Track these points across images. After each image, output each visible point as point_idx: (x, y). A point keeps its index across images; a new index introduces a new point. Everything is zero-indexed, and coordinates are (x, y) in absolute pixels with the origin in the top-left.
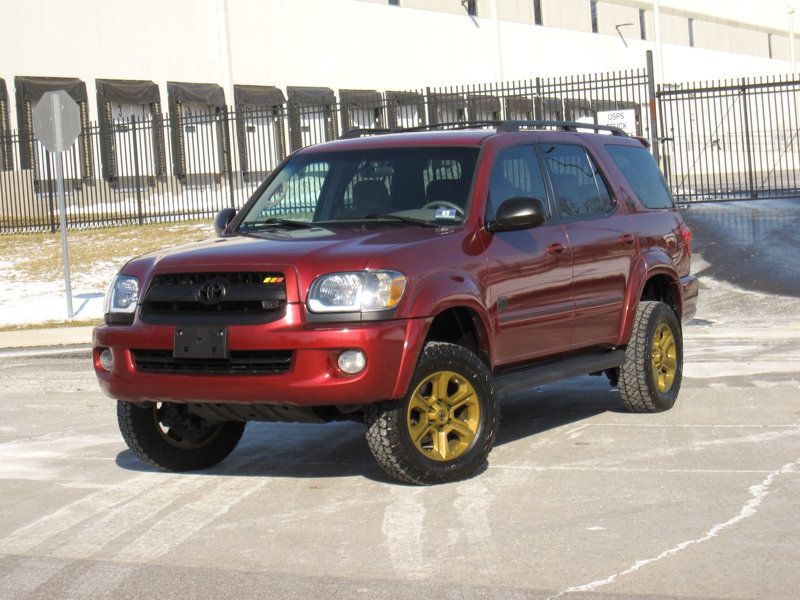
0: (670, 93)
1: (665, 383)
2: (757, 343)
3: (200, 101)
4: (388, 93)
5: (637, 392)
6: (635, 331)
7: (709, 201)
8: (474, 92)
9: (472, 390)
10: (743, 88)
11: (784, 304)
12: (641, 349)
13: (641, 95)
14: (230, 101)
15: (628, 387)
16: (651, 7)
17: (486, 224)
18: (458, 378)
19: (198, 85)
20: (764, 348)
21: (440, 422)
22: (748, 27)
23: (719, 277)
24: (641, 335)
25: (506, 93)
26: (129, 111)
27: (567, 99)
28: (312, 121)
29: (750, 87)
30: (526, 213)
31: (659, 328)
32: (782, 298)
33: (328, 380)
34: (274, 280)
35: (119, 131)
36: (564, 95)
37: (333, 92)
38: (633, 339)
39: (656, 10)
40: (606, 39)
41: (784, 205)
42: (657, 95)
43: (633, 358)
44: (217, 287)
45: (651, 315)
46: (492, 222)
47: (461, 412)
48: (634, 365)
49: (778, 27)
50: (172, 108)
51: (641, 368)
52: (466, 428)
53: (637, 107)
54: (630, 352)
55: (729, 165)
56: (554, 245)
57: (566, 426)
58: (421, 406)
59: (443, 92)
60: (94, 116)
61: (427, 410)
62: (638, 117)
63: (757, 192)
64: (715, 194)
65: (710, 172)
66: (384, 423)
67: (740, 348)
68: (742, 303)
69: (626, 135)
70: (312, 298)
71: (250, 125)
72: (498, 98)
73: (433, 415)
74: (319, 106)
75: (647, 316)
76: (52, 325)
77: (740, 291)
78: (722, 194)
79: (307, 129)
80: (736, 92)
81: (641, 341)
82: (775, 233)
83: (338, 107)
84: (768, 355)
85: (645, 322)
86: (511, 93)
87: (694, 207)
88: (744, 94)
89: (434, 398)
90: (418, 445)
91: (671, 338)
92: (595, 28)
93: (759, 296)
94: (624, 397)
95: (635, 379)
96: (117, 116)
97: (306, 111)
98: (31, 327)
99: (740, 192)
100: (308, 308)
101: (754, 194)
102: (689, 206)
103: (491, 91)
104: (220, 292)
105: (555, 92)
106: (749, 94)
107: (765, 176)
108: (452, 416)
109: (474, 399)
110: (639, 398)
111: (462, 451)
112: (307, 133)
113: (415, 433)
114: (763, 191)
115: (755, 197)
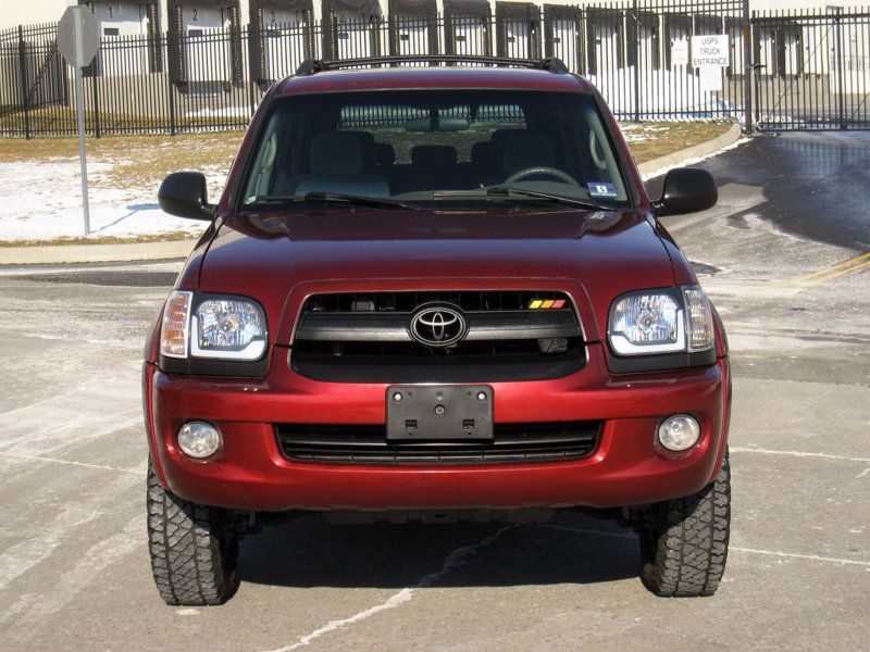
0: (764, 19)
3: (353, 10)
4: (545, 6)
7: (800, 130)
8: (645, 8)
10: (837, 17)
14: (384, 12)
25: (666, 10)
27: (727, 17)
28: (468, 31)
29: (844, 16)
35: (272, 37)
36: (725, 14)
37: (489, 4)
42: (752, 21)
50: (325, 14)
59: (603, 6)
60: (245, 20)
63: (848, 122)
71: (406, 33)
72: (657, 15)
74: (476, 18)
76: (61, 242)
79: (462, 39)
80: (830, 21)
83: (494, 19)
86: (671, 10)
87: (785, 135)
88: (839, 24)
96: (268, 22)
97: (462, 21)
98: (39, 243)
99: (830, 121)
101: (843, 123)
102: (778, 134)
103: (651, 7)
105: (728, 10)
106: (843, 23)
107: (862, 99)
112: (463, 43)
114: (853, 122)
115: (844, 128)
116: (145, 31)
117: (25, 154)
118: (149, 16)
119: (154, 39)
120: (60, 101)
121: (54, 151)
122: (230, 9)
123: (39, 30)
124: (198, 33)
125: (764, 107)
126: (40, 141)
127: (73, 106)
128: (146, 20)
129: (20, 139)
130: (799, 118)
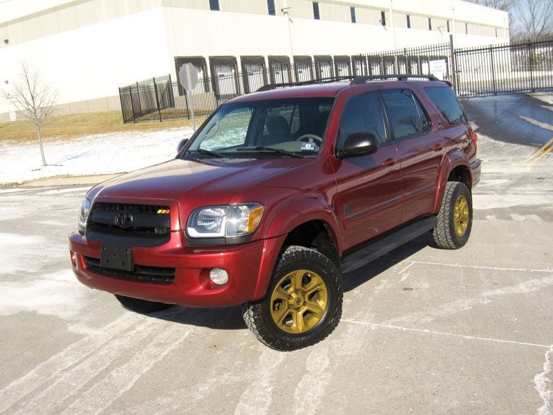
0: (460, 52)
1: (462, 230)
2: (506, 177)
3: (280, 62)
5: (445, 239)
6: (444, 203)
7: (477, 97)
9: (321, 281)
10: (491, 49)
11: (515, 149)
12: (447, 214)
13: (448, 53)
14: (292, 62)
15: (439, 237)
16: (451, 20)
17: (336, 153)
18: (310, 273)
19: (279, 57)
20: (510, 182)
21: (296, 306)
22: (488, 26)
23: (483, 133)
24: (447, 205)
26: (254, 67)
29: (494, 48)
30: (365, 144)
31: (458, 199)
32: (513, 145)
33: (202, 291)
34: (164, 211)
35: (251, 75)
38: (442, 207)
39: (453, 21)
40: (434, 32)
41: (508, 97)
42: (455, 53)
43: (442, 219)
44: (127, 215)
45: (454, 192)
46: (340, 151)
47: (314, 295)
48: (442, 224)
49: (499, 25)
50: (270, 65)
51: (447, 226)
52: (318, 307)
53: (445, 58)
54: (440, 216)
55: (485, 77)
56: (388, 160)
57: (400, 263)
58: (281, 297)
60: (240, 69)
61: (286, 298)
62: (447, 62)
63: (497, 92)
64: (479, 93)
65: (477, 81)
66: (252, 313)
67: (498, 182)
68: (494, 147)
69: (438, 80)
70: (190, 226)
71: (300, 70)
73: (291, 301)
74: (326, 62)
75: (451, 193)
77: (493, 141)
78: (482, 93)
80: (488, 50)
81: (447, 209)
82: (506, 111)
83: (333, 62)
84: (514, 188)
85: (450, 197)
87: (470, 99)
88: (491, 52)
89: (292, 289)
90: (279, 325)
91: (465, 203)
92: (430, 29)
93: (502, 144)
94: (437, 241)
95: (443, 232)
97: (321, 64)
99: (490, 92)
100: (187, 234)
101: (495, 93)
102: (468, 99)
104: (129, 219)
106: (493, 51)
108: (307, 300)
109: (323, 287)
110: (446, 242)
111: (315, 324)
113: (276, 317)
114: (499, 92)
115: (496, 94)
116: (202, 76)
117: (162, 128)
118: (203, 70)
119: (206, 79)
120: (171, 106)
121: (173, 126)
122: (234, 65)
123: (160, 79)
124: (223, 76)
125: (461, 88)
126: (165, 122)
127: (177, 107)
128: (202, 72)
129: (157, 122)
130: (473, 92)
